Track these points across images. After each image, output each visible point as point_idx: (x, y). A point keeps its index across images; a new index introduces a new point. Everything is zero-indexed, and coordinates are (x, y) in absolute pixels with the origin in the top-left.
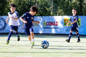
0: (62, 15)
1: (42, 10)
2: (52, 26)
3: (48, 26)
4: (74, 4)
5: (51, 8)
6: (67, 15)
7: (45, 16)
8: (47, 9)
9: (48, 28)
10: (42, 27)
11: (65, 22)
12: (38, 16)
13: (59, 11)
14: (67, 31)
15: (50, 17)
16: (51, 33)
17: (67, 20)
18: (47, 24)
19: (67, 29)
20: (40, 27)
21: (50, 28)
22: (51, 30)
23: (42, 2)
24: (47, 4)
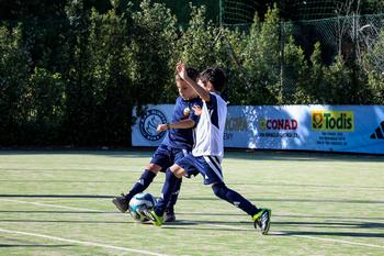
0: (307, 103)
1: (255, 90)
2: (282, 132)
3: (271, 131)
4: (336, 74)
5: (278, 85)
6: (321, 103)
7: (262, 104)
8: (269, 88)
9: (272, 135)
10: (255, 132)
11: (314, 119)
12: (245, 104)
13: (299, 94)
14: (319, 143)
15: (277, 108)
16: (279, 148)
17: (321, 115)
18: (270, 125)
19: (321, 138)
20: (252, 132)
21: (278, 135)
22: (280, 141)
23: (255, 69)
24: (267, 74)
